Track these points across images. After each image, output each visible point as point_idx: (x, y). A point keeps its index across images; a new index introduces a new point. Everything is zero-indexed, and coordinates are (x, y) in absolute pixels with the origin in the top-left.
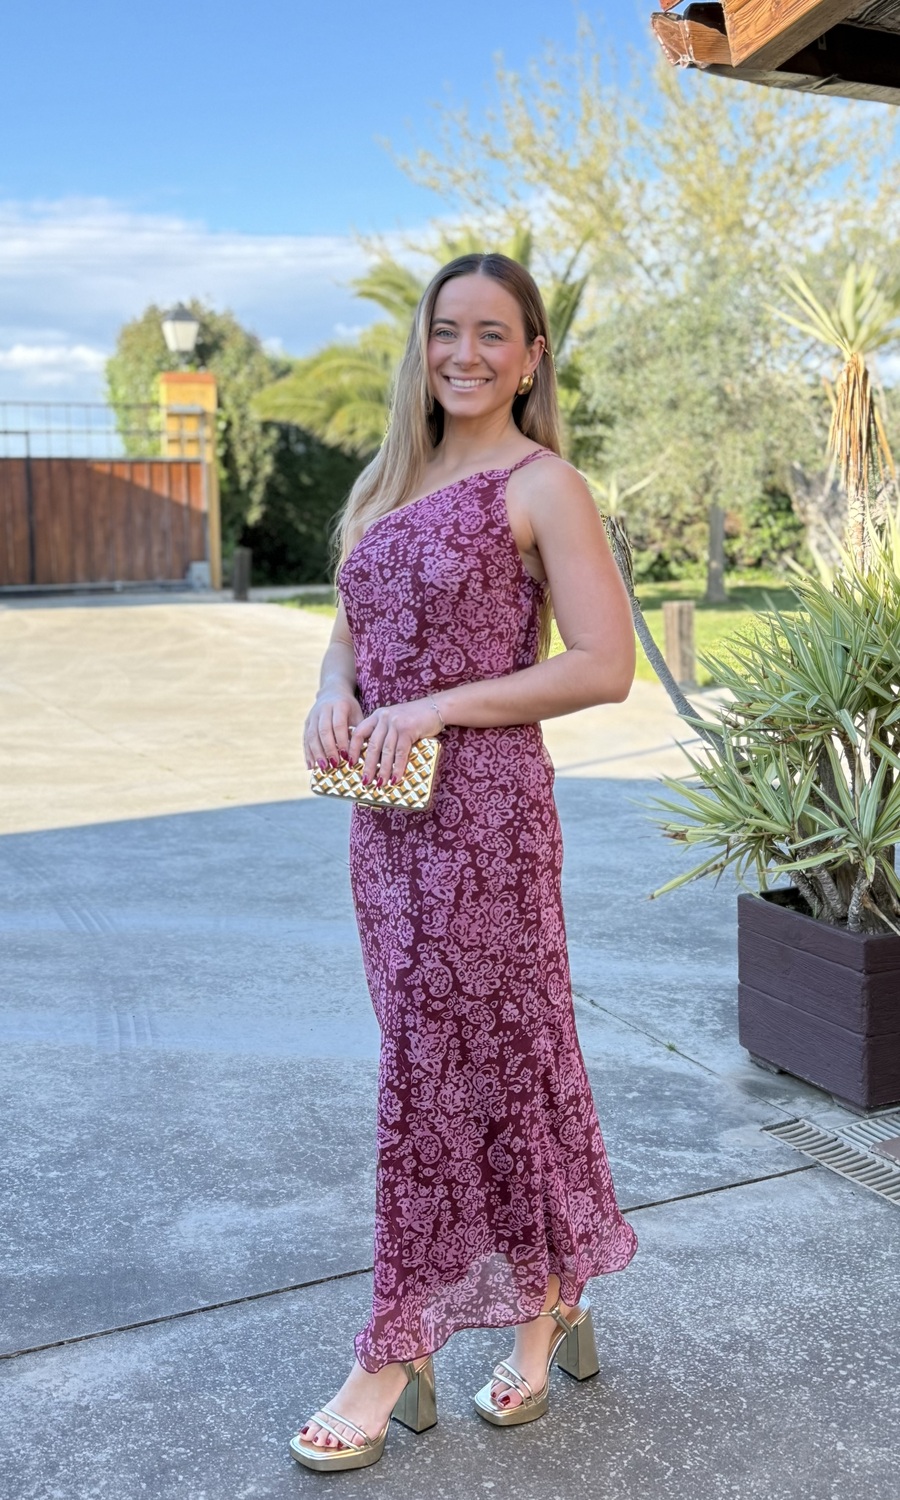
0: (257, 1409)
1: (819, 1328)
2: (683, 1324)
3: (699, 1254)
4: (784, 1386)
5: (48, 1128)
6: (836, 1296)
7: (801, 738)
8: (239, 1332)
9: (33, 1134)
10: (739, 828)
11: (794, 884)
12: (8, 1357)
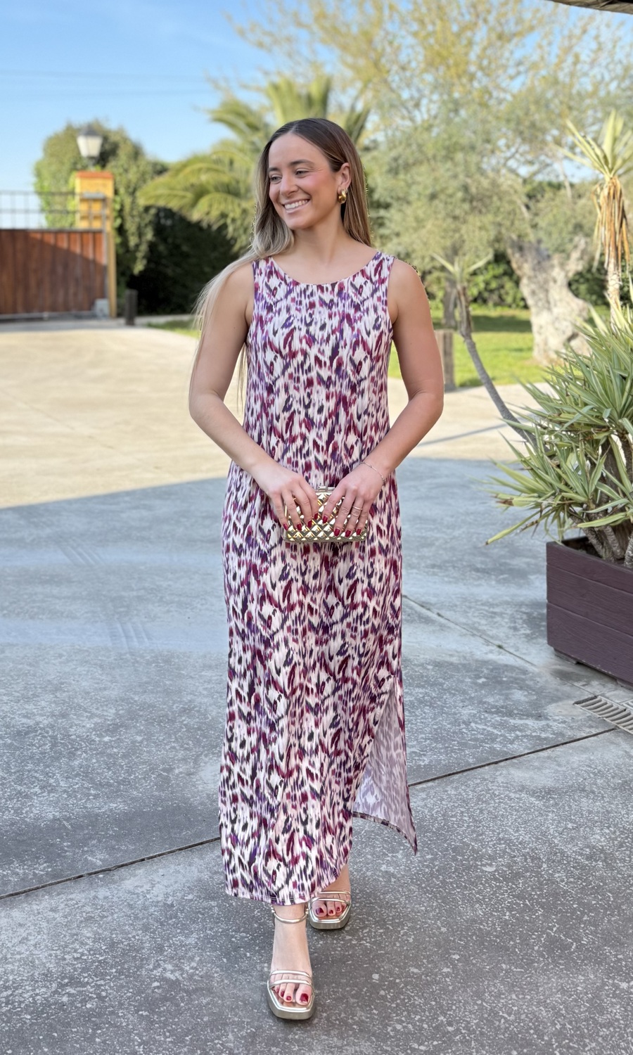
12: (110, 870)
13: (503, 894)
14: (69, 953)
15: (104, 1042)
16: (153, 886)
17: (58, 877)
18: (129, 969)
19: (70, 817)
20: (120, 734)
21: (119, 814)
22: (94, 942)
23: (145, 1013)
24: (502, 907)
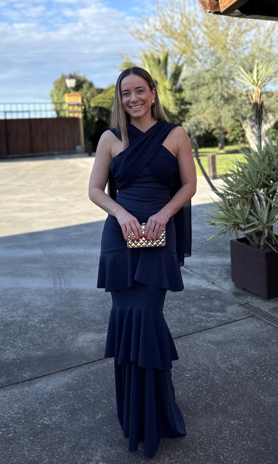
0: (101, 392)
1: (255, 363)
2: (218, 363)
3: (222, 342)
4: (246, 380)
5: (41, 312)
6: (260, 353)
7: (246, 197)
8: (95, 370)
9: (36, 314)
10: (230, 221)
11: (245, 237)
12: (31, 380)
13: (191, 386)
14: (6, 414)
15: (12, 450)
16: (48, 385)
17: (9, 383)
18: (30, 420)
19: (20, 358)
20: (48, 324)
21: (40, 356)
22: (18, 409)
23: (32, 438)
24: (190, 391)
